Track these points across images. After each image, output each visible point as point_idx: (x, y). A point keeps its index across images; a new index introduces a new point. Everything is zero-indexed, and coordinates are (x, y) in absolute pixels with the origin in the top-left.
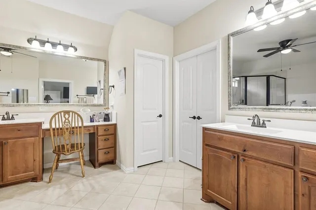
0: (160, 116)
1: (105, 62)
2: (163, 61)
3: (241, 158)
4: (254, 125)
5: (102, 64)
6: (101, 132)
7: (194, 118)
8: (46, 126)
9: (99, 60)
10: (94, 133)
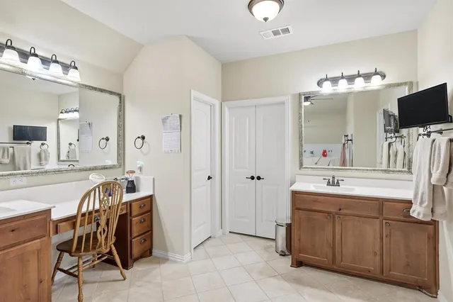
0: (209, 178)
1: (120, 95)
2: (212, 106)
3: (336, 216)
4: (329, 184)
5: (116, 99)
6: (135, 210)
7: (252, 178)
8: (55, 216)
9: (111, 93)
10: (126, 214)
